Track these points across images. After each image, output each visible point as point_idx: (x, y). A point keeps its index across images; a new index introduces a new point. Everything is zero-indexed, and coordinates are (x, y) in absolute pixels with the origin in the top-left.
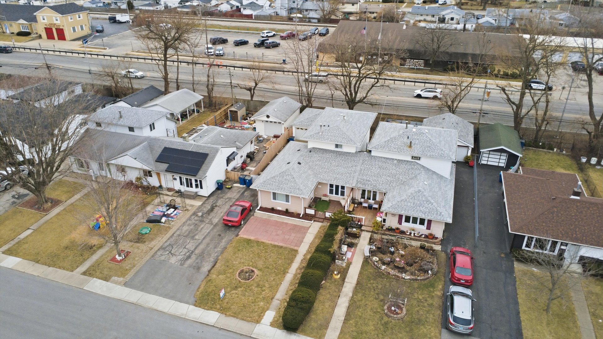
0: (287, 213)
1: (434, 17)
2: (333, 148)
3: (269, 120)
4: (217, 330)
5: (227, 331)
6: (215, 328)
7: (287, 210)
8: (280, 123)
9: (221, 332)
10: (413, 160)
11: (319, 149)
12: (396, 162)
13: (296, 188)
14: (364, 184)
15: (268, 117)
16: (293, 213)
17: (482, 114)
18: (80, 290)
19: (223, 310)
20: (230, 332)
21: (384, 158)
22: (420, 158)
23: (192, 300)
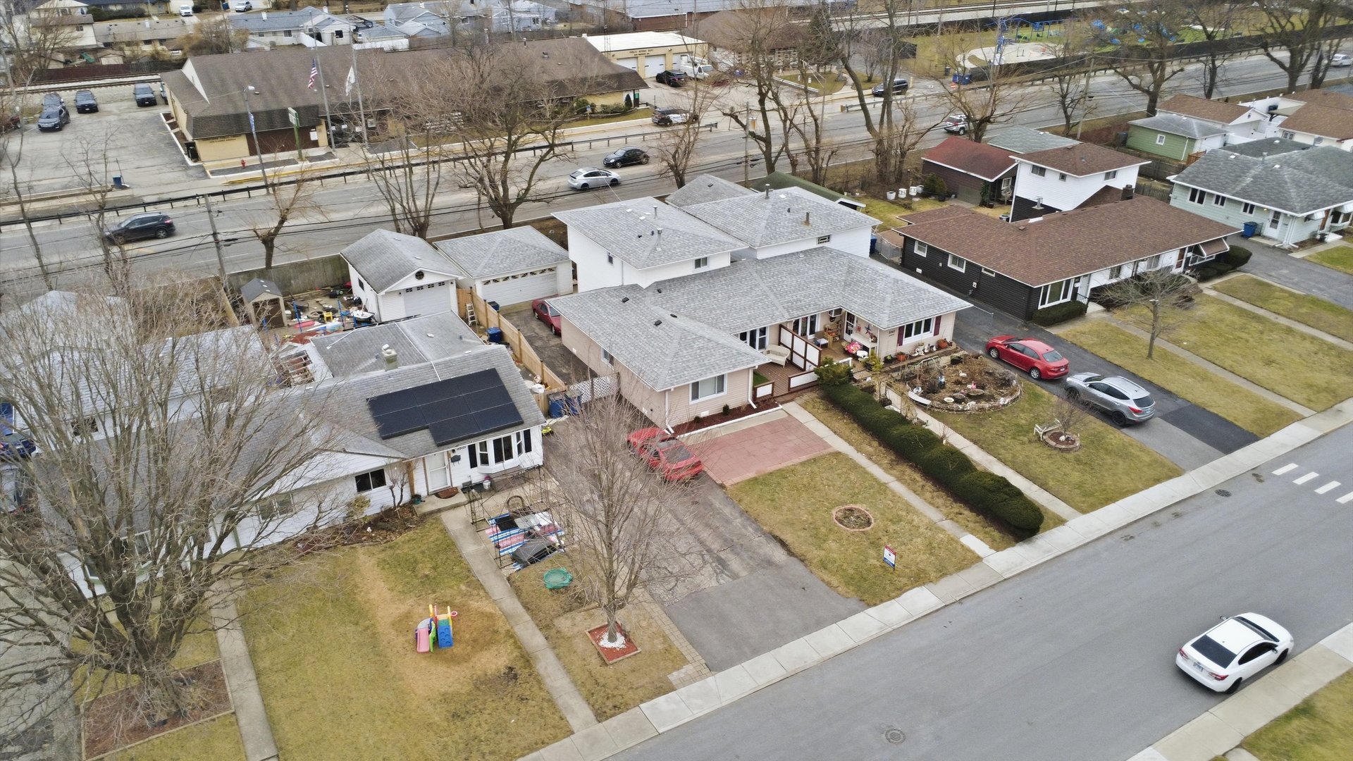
0: (727, 413)
1: (290, 35)
2: (690, 270)
3: (426, 281)
4: (957, 606)
5: (971, 598)
6: (951, 607)
7: (726, 408)
8: (441, 284)
9: (967, 603)
10: (821, 245)
11: (669, 281)
12: (802, 256)
13: (733, 355)
14: (798, 309)
15: (420, 275)
16: (739, 408)
17: (750, 163)
18: (657, 740)
19: (919, 579)
20: (976, 596)
21: (781, 256)
22: (829, 237)
23: (853, 603)
